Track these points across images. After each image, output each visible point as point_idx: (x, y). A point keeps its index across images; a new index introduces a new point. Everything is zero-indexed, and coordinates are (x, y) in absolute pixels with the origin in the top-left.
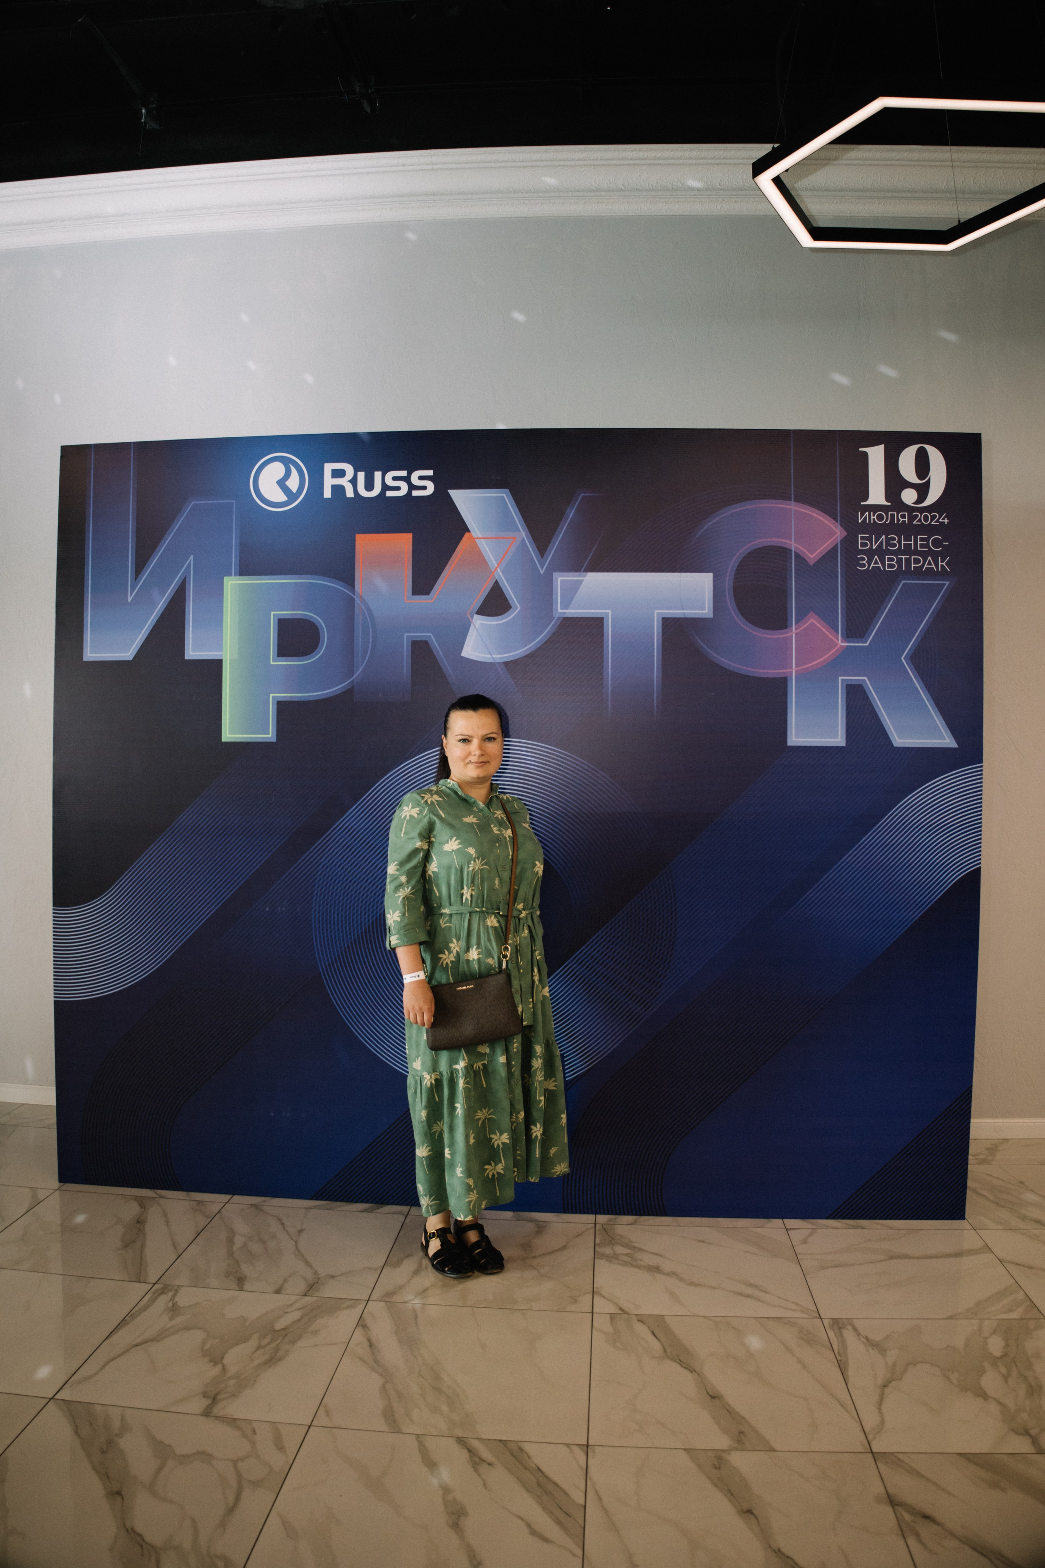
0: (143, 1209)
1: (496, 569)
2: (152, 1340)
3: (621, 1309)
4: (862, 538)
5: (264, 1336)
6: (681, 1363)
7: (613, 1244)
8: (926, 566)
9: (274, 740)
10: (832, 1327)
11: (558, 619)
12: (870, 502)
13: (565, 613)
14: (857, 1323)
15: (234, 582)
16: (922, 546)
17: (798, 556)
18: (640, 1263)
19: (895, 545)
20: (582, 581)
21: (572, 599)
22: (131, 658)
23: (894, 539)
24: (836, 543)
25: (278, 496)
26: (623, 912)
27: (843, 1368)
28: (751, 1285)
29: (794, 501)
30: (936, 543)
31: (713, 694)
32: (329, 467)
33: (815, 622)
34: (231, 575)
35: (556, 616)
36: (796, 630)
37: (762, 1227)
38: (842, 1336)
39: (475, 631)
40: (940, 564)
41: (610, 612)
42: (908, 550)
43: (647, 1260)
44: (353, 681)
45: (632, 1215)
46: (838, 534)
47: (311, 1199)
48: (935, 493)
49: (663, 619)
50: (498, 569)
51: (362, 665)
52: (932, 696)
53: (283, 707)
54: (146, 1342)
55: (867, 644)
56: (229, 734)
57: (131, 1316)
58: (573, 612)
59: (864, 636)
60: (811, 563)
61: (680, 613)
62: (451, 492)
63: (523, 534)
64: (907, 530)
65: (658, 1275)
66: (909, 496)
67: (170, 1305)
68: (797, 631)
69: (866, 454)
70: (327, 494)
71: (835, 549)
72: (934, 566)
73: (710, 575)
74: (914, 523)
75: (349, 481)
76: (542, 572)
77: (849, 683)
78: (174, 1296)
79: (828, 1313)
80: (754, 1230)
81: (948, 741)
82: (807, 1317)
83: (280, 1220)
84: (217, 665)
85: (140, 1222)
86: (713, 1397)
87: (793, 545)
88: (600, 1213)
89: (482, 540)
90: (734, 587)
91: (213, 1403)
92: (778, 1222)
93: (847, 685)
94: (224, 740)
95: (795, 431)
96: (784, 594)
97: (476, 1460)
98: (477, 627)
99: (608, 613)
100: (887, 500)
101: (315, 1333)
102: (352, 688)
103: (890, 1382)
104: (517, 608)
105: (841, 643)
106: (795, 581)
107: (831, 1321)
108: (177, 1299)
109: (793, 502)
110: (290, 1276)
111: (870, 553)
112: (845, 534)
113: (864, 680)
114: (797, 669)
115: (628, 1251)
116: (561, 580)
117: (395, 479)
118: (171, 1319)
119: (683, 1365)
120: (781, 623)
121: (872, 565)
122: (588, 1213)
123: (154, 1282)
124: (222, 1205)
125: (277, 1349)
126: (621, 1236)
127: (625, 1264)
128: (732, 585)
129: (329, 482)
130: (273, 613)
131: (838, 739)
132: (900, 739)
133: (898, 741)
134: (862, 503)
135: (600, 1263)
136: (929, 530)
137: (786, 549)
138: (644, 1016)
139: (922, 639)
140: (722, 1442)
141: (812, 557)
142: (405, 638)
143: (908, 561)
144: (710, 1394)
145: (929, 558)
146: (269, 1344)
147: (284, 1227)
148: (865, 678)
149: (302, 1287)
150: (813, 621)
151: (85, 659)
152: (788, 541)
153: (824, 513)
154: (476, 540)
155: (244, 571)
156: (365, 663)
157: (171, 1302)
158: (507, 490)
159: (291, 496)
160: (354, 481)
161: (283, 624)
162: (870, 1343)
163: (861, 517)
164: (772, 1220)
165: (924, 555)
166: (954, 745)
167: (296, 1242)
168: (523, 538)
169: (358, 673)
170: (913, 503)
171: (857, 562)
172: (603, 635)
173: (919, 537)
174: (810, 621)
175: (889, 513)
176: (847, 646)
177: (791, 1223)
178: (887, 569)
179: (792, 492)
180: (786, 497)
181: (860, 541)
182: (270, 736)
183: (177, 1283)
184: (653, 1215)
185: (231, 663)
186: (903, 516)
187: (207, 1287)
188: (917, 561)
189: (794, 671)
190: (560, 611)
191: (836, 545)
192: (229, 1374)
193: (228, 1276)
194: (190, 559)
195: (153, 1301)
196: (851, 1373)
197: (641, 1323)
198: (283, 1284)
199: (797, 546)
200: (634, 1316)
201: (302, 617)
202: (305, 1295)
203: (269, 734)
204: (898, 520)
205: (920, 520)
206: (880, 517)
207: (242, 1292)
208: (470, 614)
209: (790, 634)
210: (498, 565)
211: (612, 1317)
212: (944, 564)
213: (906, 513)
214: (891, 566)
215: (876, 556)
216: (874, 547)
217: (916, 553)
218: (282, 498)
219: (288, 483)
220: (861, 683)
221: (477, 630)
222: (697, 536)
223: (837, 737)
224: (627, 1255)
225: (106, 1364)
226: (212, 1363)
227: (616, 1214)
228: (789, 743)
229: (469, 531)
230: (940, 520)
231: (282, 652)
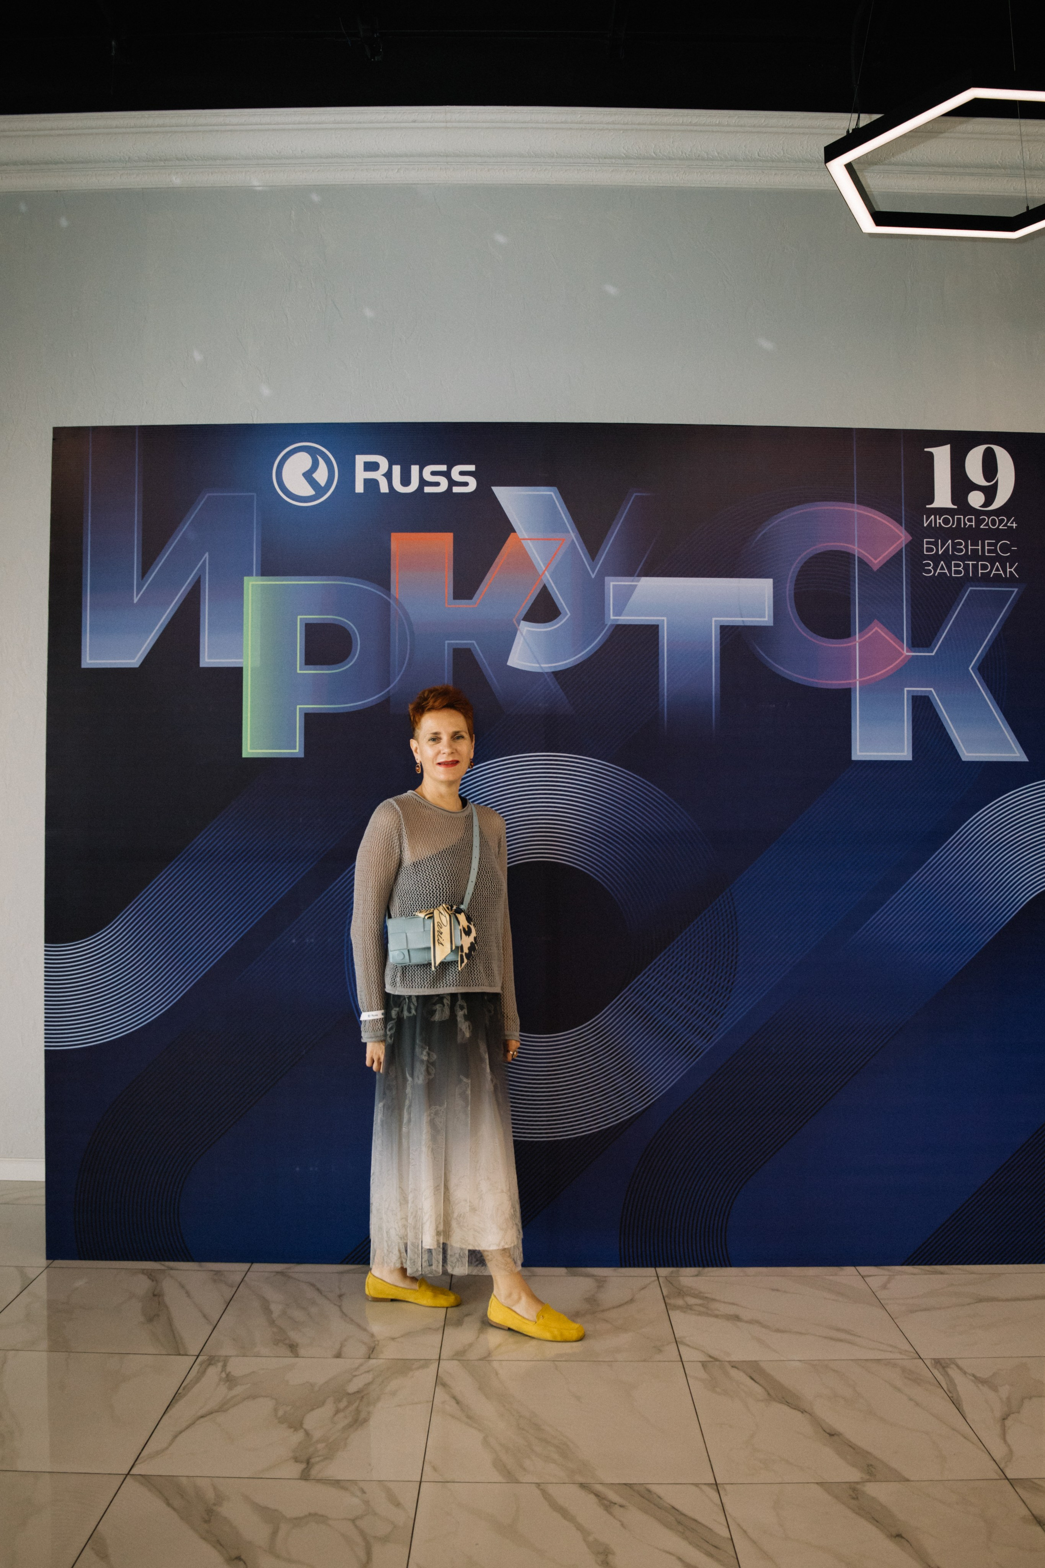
0: (155, 1282)
1: (544, 573)
2: (217, 1411)
3: (710, 1357)
4: (928, 543)
5: (340, 1400)
6: (788, 1404)
7: (683, 1296)
8: (993, 572)
9: (302, 755)
10: (935, 1368)
11: (612, 625)
12: (935, 505)
13: (618, 619)
14: (959, 1362)
15: (254, 583)
16: (989, 551)
17: (861, 561)
18: (717, 1312)
19: (961, 550)
20: (636, 585)
21: (625, 605)
22: (137, 666)
23: (961, 544)
24: (899, 549)
25: (306, 490)
26: (682, 937)
27: (957, 1404)
28: (838, 1330)
29: (859, 503)
30: (1004, 548)
31: (774, 706)
32: (361, 460)
33: (880, 631)
34: (252, 575)
35: (609, 624)
36: (859, 639)
37: (836, 1275)
38: (948, 1375)
39: (522, 639)
40: (1008, 570)
41: (665, 619)
42: (975, 556)
43: (724, 1309)
44: (388, 692)
45: (695, 1266)
46: (903, 538)
47: (341, 1263)
48: (1002, 497)
49: (721, 627)
50: (546, 572)
51: (398, 675)
52: (1001, 708)
53: (310, 719)
54: (211, 1413)
55: (933, 654)
56: (251, 749)
57: (184, 1389)
58: (627, 618)
59: (930, 645)
60: (875, 568)
61: (738, 621)
62: (496, 489)
63: (573, 535)
64: (974, 535)
65: (739, 1324)
66: (976, 499)
67: (224, 1375)
68: (863, 639)
69: (931, 455)
70: (359, 488)
71: (899, 553)
72: (1001, 572)
73: (770, 581)
74: (981, 527)
75: (383, 475)
76: (593, 576)
77: (915, 694)
78: (225, 1366)
79: (928, 1354)
80: (827, 1277)
81: (1018, 755)
82: (906, 1358)
83: (313, 1285)
84: (237, 673)
85: (157, 1295)
86: (831, 1435)
87: (856, 549)
88: (660, 1266)
89: (529, 541)
90: (795, 593)
91: (307, 1467)
92: (850, 1270)
93: (913, 696)
94: (244, 755)
95: (856, 429)
96: (847, 601)
97: (607, 1505)
98: (524, 633)
99: (664, 620)
100: (953, 503)
101: (394, 1394)
102: (389, 697)
103: (1009, 1415)
104: (567, 614)
105: (906, 653)
106: (859, 588)
107: (933, 1362)
108: (229, 1369)
109: (856, 505)
110: (345, 1340)
111: (936, 559)
112: (911, 538)
113: (931, 691)
114: (862, 679)
115: (699, 1301)
116: (614, 586)
117: (434, 473)
118: (230, 1388)
119: (790, 1405)
120: (845, 632)
121: (938, 571)
122: (647, 1266)
123: (197, 1354)
124: (245, 1273)
125: (358, 1411)
126: (688, 1287)
127: (700, 1314)
128: (793, 592)
129: (361, 475)
130: (299, 617)
131: (904, 753)
132: (967, 753)
133: (967, 754)
134: (927, 506)
135: (676, 1316)
136: (997, 535)
137: (848, 554)
138: (706, 1048)
139: (989, 649)
140: (853, 1475)
141: (876, 562)
142: (446, 645)
143: (975, 567)
144: (828, 1431)
145: (997, 563)
146: (347, 1407)
147: (321, 1293)
148: (932, 689)
149: (363, 1350)
150: (877, 629)
151: (84, 666)
152: (852, 547)
153: (887, 515)
154: (522, 541)
155: (267, 570)
156: (401, 673)
157: (223, 1373)
158: (556, 488)
159: (319, 490)
160: (388, 475)
161: (311, 629)
162: (978, 1380)
163: (927, 521)
164: (845, 1268)
165: (992, 561)
166: (1025, 759)
167: (340, 1307)
168: (573, 540)
169: (394, 684)
170: (980, 507)
171: (922, 568)
172: (658, 644)
173: (986, 541)
174: (874, 630)
175: (956, 517)
176: (913, 656)
177: (863, 1270)
178: (953, 575)
179: (855, 495)
180: (847, 498)
181: (925, 546)
182: (297, 751)
183: (223, 1352)
184: (717, 1266)
185: (252, 671)
186: (970, 520)
187: (257, 1356)
188: (984, 567)
189: (858, 683)
190: (612, 617)
191: (901, 550)
192: (314, 1440)
193: (277, 1344)
194: (204, 557)
195: (202, 1373)
196: (966, 1408)
197: (736, 1370)
198: (341, 1347)
199: (861, 550)
200: (726, 1363)
201: (332, 622)
202: (369, 1358)
203: (295, 749)
204: (965, 524)
205: (987, 524)
206: (946, 521)
207: (297, 1359)
208: (517, 622)
209: (854, 643)
210: (546, 570)
211: (704, 1364)
212: (1012, 570)
213: (973, 517)
214: (957, 572)
215: (942, 562)
216: (940, 553)
217: (983, 558)
218: (310, 492)
219: (314, 475)
220: (927, 695)
221: (524, 639)
222: (757, 539)
223: (903, 751)
224: (700, 1305)
225: (175, 1437)
226: (292, 1430)
227: (677, 1266)
228: (854, 758)
229: (514, 531)
230: (1009, 525)
231: (311, 659)
